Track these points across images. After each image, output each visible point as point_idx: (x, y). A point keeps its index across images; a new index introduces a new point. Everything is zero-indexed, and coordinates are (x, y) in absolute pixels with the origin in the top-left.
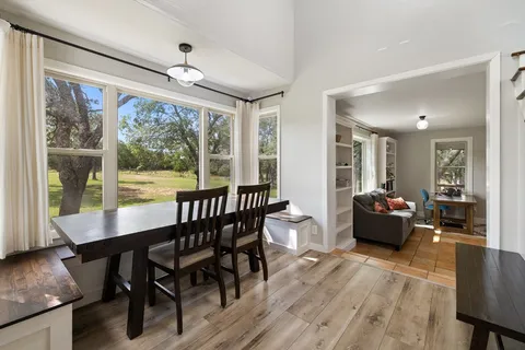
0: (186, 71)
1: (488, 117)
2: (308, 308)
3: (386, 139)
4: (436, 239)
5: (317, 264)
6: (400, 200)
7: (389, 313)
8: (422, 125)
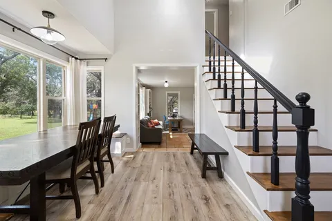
0: (48, 32)
1: (195, 84)
2: (143, 177)
3: (149, 90)
4: (171, 137)
5: (134, 158)
6: (156, 121)
7: (174, 166)
8: (166, 85)
